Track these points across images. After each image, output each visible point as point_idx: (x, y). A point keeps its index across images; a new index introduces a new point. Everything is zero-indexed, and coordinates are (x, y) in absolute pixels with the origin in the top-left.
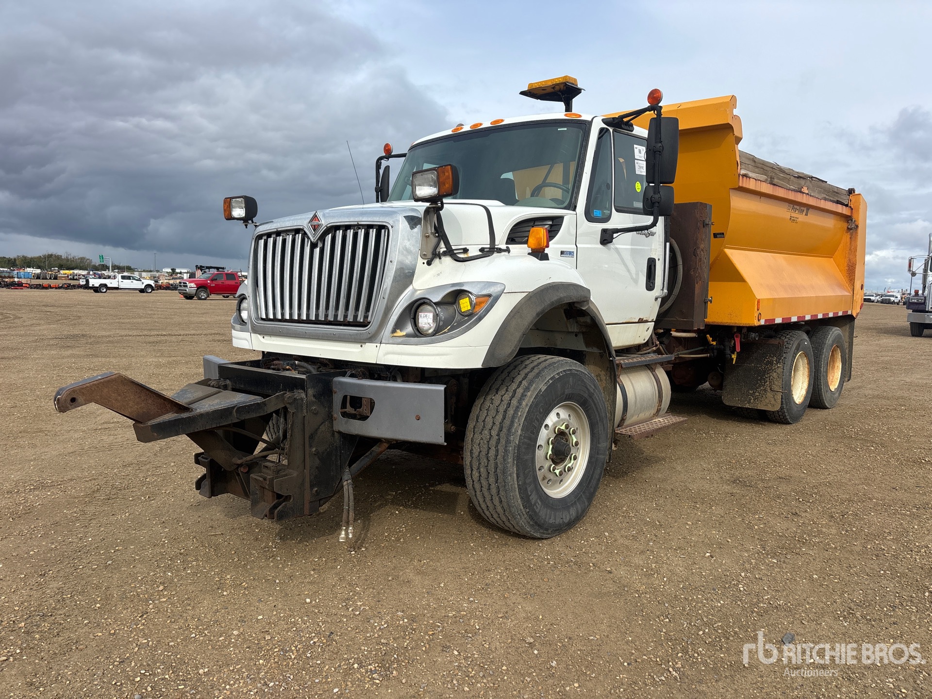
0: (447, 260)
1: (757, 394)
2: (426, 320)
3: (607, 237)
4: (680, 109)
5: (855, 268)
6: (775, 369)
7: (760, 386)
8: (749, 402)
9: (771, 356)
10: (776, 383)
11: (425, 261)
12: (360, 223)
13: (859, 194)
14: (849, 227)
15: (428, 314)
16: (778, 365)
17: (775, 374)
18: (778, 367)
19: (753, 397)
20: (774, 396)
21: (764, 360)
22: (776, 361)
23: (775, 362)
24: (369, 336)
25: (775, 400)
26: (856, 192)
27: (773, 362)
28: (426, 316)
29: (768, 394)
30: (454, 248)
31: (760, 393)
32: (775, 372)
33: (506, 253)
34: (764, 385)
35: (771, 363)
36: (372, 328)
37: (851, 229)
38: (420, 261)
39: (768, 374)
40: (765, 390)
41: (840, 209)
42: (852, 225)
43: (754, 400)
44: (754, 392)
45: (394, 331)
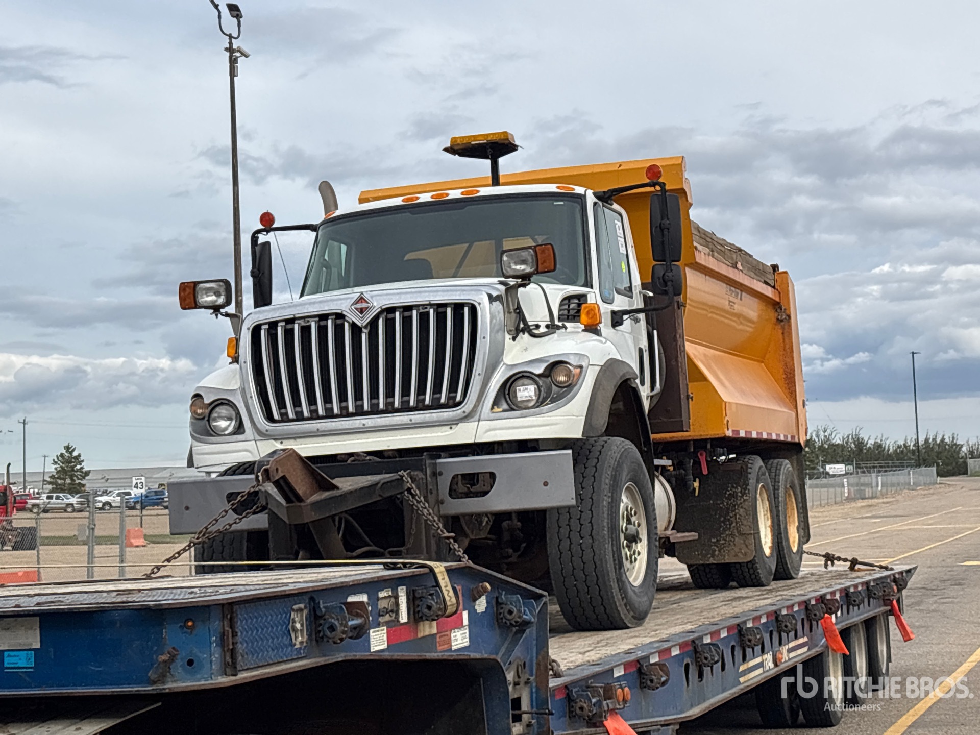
0: (526, 336)
1: (722, 542)
2: (526, 392)
3: (617, 318)
4: (622, 170)
5: (794, 375)
6: (741, 503)
7: (724, 530)
8: (713, 556)
9: (733, 487)
10: (745, 522)
11: (511, 337)
12: (432, 302)
13: (786, 273)
14: (780, 317)
15: (529, 387)
16: (745, 498)
17: (741, 510)
18: (745, 500)
19: (717, 547)
20: (744, 541)
21: (726, 493)
22: (741, 492)
23: (739, 494)
24: (465, 414)
25: (747, 546)
26: (781, 270)
27: (737, 495)
28: (527, 389)
29: (737, 539)
30: (530, 323)
31: (725, 540)
32: (742, 507)
33: (563, 330)
34: (730, 528)
35: (734, 496)
36: (467, 406)
37: (782, 321)
38: (508, 337)
39: (732, 511)
40: (732, 535)
41: (768, 292)
42: (782, 316)
43: (719, 551)
44: (717, 540)
45: (492, 408)
